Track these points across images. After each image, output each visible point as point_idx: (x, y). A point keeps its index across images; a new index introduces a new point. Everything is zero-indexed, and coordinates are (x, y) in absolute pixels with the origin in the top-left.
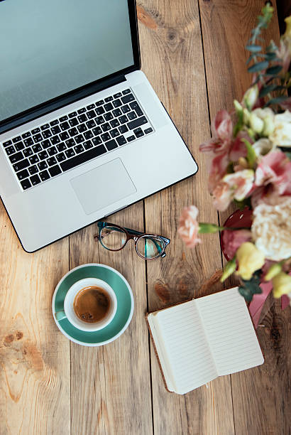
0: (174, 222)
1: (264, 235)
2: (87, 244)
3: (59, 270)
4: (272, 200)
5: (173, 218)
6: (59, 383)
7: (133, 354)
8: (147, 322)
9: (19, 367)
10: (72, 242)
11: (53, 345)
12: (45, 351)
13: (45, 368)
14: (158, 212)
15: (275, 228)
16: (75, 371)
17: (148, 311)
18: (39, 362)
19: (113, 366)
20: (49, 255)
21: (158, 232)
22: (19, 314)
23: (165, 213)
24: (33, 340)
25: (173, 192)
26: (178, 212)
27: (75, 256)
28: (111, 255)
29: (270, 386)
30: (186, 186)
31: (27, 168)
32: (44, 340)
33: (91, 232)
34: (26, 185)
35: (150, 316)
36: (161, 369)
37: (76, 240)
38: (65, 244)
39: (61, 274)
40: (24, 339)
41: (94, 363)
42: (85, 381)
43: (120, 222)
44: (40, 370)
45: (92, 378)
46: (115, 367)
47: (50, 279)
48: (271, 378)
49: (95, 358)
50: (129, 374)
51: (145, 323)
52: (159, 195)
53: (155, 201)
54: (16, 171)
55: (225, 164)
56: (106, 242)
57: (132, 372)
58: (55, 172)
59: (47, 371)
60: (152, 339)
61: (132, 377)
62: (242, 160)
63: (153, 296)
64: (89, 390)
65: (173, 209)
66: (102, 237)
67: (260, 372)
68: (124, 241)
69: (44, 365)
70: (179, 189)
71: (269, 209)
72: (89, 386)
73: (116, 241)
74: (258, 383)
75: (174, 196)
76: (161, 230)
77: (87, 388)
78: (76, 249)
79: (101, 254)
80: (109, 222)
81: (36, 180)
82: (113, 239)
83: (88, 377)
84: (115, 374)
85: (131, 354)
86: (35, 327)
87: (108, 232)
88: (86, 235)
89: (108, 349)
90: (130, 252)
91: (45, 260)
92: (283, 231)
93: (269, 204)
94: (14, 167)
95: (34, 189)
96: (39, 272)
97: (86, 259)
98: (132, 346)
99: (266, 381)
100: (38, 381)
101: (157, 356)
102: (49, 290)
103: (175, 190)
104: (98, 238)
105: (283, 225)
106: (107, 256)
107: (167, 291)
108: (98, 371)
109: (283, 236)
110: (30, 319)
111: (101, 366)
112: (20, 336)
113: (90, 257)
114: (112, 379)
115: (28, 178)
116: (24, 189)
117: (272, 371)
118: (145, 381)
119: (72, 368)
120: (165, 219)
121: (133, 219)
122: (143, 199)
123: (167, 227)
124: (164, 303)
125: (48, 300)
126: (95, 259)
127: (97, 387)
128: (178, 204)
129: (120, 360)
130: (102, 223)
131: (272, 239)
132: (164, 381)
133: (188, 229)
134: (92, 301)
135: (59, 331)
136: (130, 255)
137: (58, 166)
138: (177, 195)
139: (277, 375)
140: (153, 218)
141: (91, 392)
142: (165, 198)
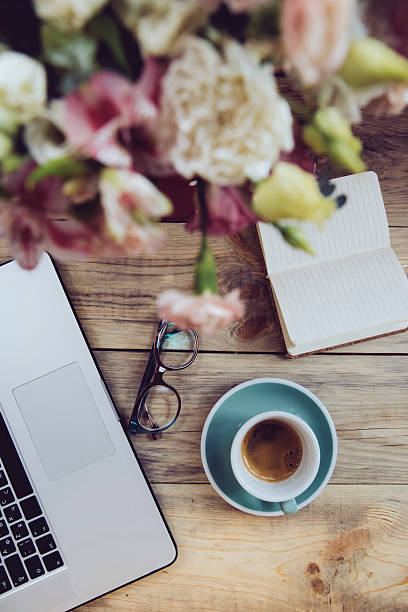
0: (134, 299)
1: (239, 160)
2: (168, 452)
3: (207, 502)
4: (163, 134)
5: (127, 301)
6: (389, 504)
7: (349, 382)
8: (301, 356)
9: (364, 570)
10: (161, 479)
11: (328, 513)
12: (340, 525)
13: (364, 526)
14: (115, 324)
15: (228, 133)
16: (372, 477)
17: (282, 354)
18: (356, 536)
19: (367, 415)
20: (181, 519)
21: (150, 328)
22: (278, 570)
23: (117, 313)
24: (322, 547)
25: (82, 298)
26: (117, 292)
27: (184, 473)
28: (186, 412)
29: (405, 167)
30: (71, 273)
31: (23, 560)
32: (322, 528)
33: (145, 444)
34: (55, 562)
35: (292, 351)
36: (371, 338)
37: (158, 470)
38: (164, 490)
39: (214, 498)
40: (319, 562)
41: (361, 446)
42: (387, 460)
43: (129, 392)
44: (368, 535)
45: (383, 449)
46: (369, 412)
47: (222, 517)
48: (395, 162)
49: (353, 444)
50: (380, 390)
51: (302, 359)
52: (85, 322)
53: (96, 329)
54: (26, 580)
56: (163, 419)
57: (378, 385)
58: (33, 507)
59: (371, 524)
60: (327, 349)
61: (385, 385)
63: (259, 343)
64: (401, 454)
65: (110, 299)
66: (154, 426)
67: (385, 179)
68: (161, 389)
69: (360, 528)
70: (78, 287)
71: (183, 144)
72: (397, 454)
73: (163, 401)
74: (401, 184)
75: (88, 295)
76: (147, 322)
77: (399, 459)
78: (173, 471)
79: (184, 429)
80: (130, 413)
81: (48, 543)
82: (159, 407)
83: (383, 456)
84: (379, 412)
85: (349, 385)
86: (305, 542)
87: (146, 416)
88: (150, 453)
89: (339, 422)
90: (183, 378)
91: (189, 526)
92: (237, 121)
93: (172, 141)
94: (20, 584)
95: (62, 547)
96: (208, 535)
97: (189, 455)
98: (337, 383)
100: (385, 537)
101: (355, 342)
102: (241, 520)
103: (78, 294)
104: (155, 434)
105: (223, 119)
106: (188, 419)
107: (252, 319)
108: (373, 440)
109: (249, 121)
110: (285, 551)
111: (365, 434)
112: (313, 568)
113: (187, 447)
114: (386, 417)
115: (41, 557)
116: (62, 564)
117: (384, 161)
118: (391, 365)
119: (366, 481)
120: (128, 314)
121: (125, 369)
122: (92, 350)
123: (143, 313)
124: (271, 327)
125: (258, 522)
126: (191, 438)
127: (398, 441)
128: (103, 291)
129: (358, 403)
130: (133, 424)
131: (251, 144)
132: (392, 333)
134: (265, 451)
135: (307, 506)
136: (188, 378)
137: (21, 503)
138: (87, 290)
140: (124, 335)
141: (404, 451)
142: (91, 312)
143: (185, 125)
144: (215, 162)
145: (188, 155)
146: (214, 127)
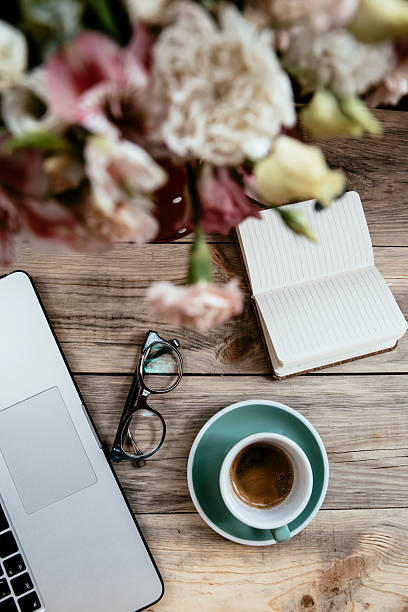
0: (116, 322)
2: (152, 481)
3: (194, 532)
4: (155, 109)
5: (109, 323)
6: (383, 529)
7: (339, 403)
8: (287, 377)
9: (360, 601)
10: (145, 509)
11: (322, 541)
12: (334, 554)
13: (359, 554)
14: (97, 347)
15: (223, 110)
16: (364, 501)
17: (270, 376)
18: (351, 564)
19: (357, 436)
20: (170, 551)
21: (133, 351)
22: (271, 604)
23: (99, 336)
24: (315, 577)
25: (61, 320)
26: (100, 314)
27: (170, 502)
28: (171, 438)
29: (386, 188)
30: (52, 295)
32: (315, 557)
33: (129, 473)
34: (31, 604)
35: (280, 372)
36: (362, 357)
37: (143, 499)
38: (150, 520)
39: (204, 528)
40: (313, 593)
41: (352, 469)
42: (380, 483)
43: (112, 418)
44: (363, 562)
45: (374, 472)
46: (359, 433)
47: (211, 548)
48: (375, 183)
49: (344, 467)
50: (368, 411)
51: (290, 380)
52: (66, 345)
53: (77, 352)
55: (52, 210)
56: (147, 445)
57: (367, 405)
59: (365, 550)
60: (315, 369)
61: (374, 405)
62: (51, 165)
63: (247, 363)
64: (393, 477)
65: (92, 321)
66: (138, 454)
67: (367, 199)
68: (146, 414)
69: (354, 555)
70: (57, 309)
71: (176, 118)
72: (388, 476)
73: (147, 427)
74: (382, 205)
75: (68, 318)
76: (129, 345)
77: (391, 481)
78: (159, 500)
79: (169, 455)
80: (112, 440)
81: (24, 583)
82: (143, 433)
83: (374, 479)
84: (370, 432)
85: (337, 406)
86: (299, 572)
87: (129, 443)
88: (134, 482)
89: (330, 444)
90: (168, 402)
91: (176, 559)
92: (234, 95)
93: (164, 117)
95: (40, 585)
96: (196, 568)
97: (175, 483)
98: (326, 405)
99: (378, 193)
100: (380, 564)
101: (343, 362)
102: (230, 551)
103: (59, 317)
104: (139, 462)
105: (220, 92)
106: (173, 445)
107: (237, 340)
108: (364, 462)
109: (248, 93)
110: (278, 583)
111: (356, 456)
112: (307, 601)
113: (172, 475)
114: (376, 438)
115: (16, 599)
116: (39, 606)
117: (365, 182)
118: (379, 384)
119: (359, 506)
120: (111, 337)
121: (107, 394)
122: (72, 374)
123: (126, 335)
124: (257, 348)
125: (247, 552)
126: (177, 465)
127: (389, 463)
128: (84, 313)
129: (348, 425)
130: (116, 450)
132: (380, 352)
133: (207, 307)
134: (255, 476)
135: (299, 534)
136: (173, 402)
138: (67, 312)
139: (370, 175)
140: (104, 358)
141: (396, 473)
142: (72, 335)
143: (178, 96)
144: (210, 139)
145: (182, 132)
146: (210, 100)
